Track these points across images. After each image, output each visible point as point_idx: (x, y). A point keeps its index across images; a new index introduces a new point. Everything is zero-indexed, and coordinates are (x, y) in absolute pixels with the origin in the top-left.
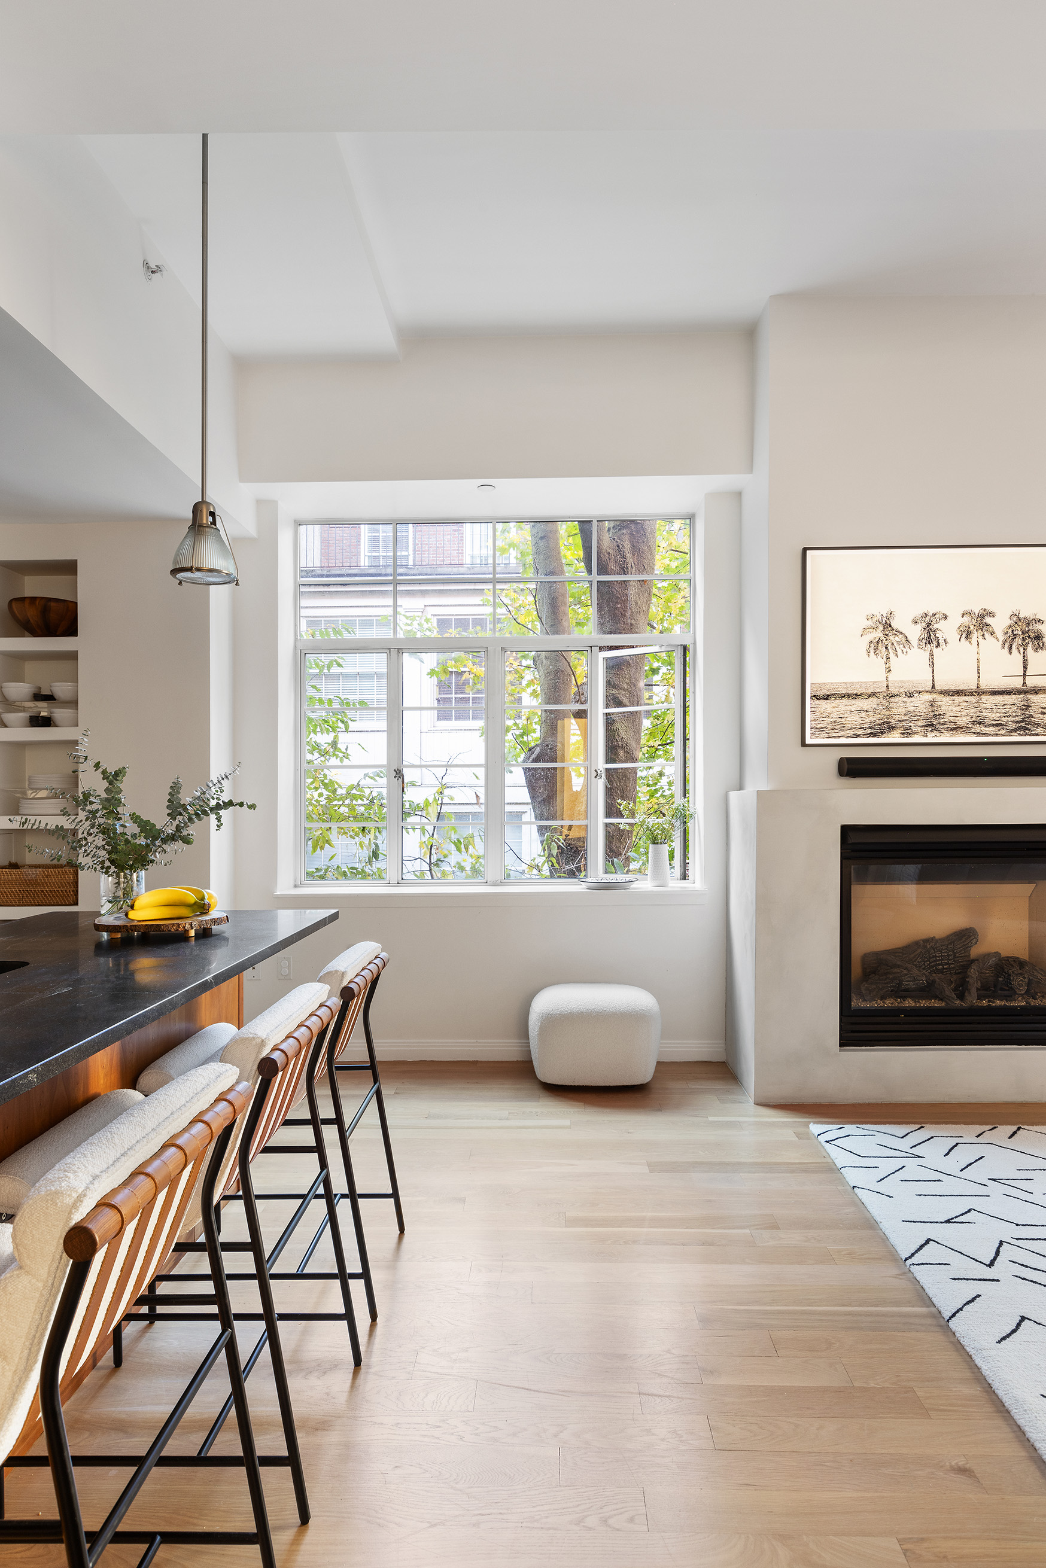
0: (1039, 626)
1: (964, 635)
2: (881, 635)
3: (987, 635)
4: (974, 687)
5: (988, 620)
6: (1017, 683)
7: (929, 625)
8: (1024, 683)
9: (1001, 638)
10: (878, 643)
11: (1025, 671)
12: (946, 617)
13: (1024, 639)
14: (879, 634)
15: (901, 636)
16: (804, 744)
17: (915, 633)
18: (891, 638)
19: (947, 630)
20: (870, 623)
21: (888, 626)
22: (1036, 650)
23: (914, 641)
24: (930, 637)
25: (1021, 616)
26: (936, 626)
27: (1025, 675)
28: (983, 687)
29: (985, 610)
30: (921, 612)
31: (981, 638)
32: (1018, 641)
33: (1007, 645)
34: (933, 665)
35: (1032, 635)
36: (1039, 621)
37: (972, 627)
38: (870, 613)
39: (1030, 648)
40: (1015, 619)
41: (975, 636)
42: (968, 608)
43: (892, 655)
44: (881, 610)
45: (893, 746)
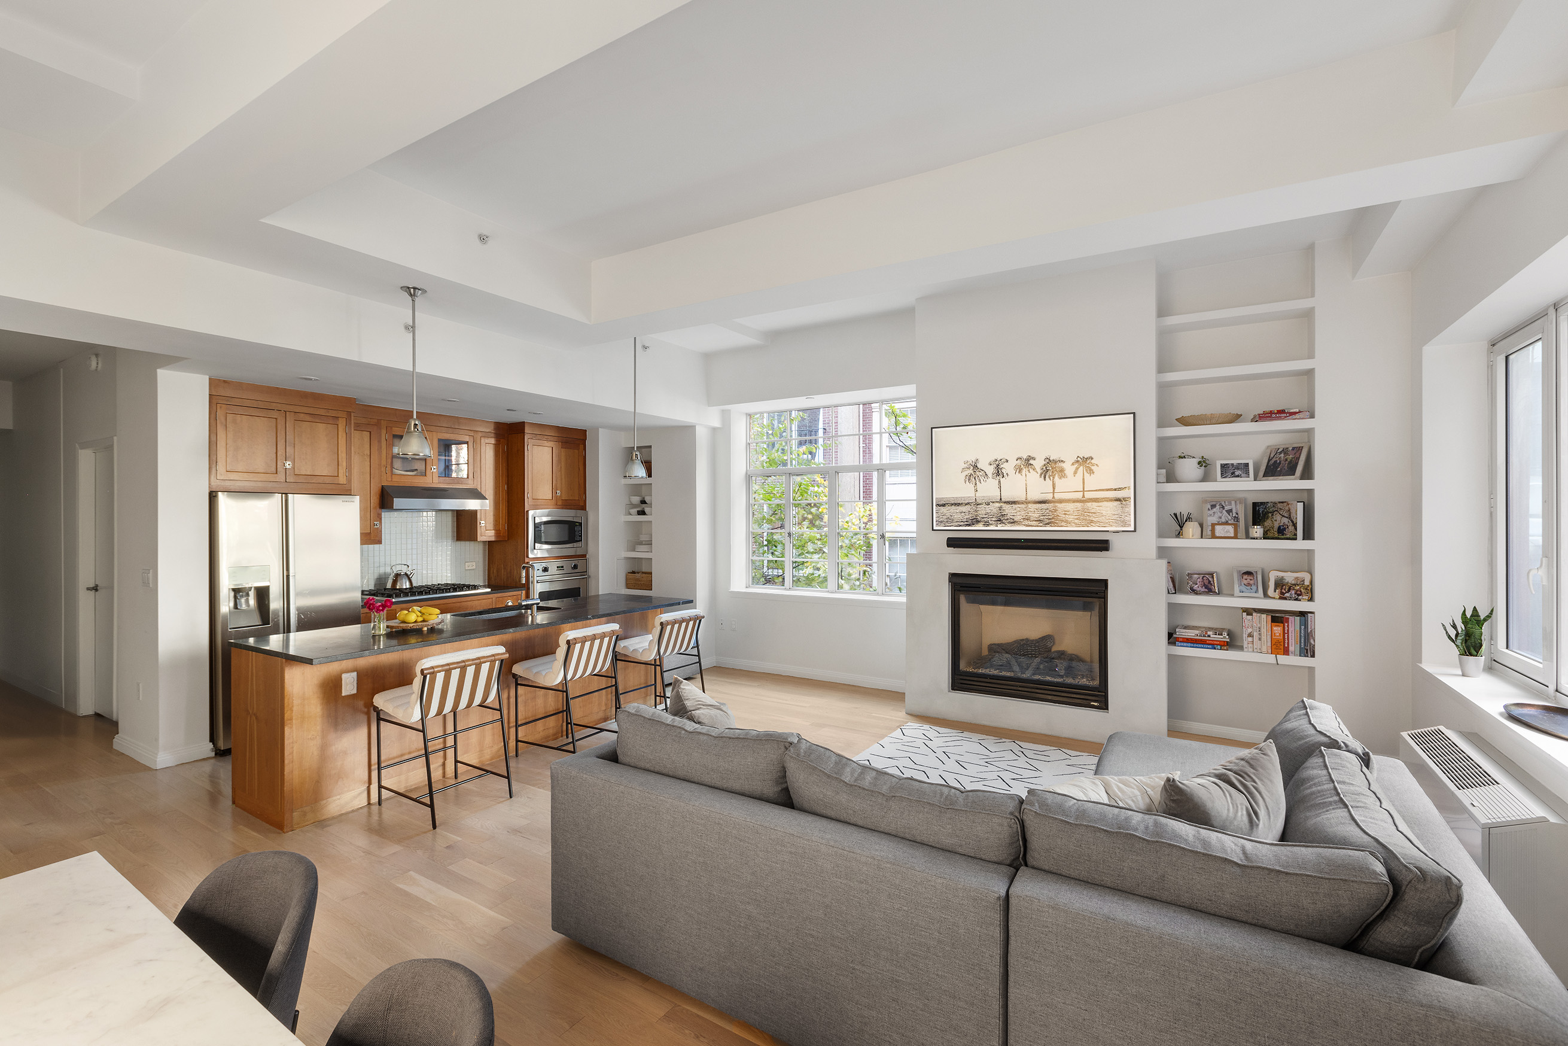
0: (1062, 464)
1: (1018, 471)
2: (972, 472)
3: (1031, 470)
4: (1024, 499)
5: (1031, 462)
6: (1049, 497)
7: (998, 465)
8: (1053, 497)
9: (1039, 471)
10: (970, 476)
11: (1054, 490)
12: (1007, 461)
13: (1053, 472)
14: (971, 471)
15: (983, 472)
16: (933, 530)
17: (990, 470)
18: (977, 473)
19: (1007, 468)
20: (966, 465)
21: (975, 467)
22: (1060, 478)
23: (990, 475)
24: (999, 472)
25: (1051, 459)
26: (1002, 466)
27: (1054, 493)
28: (1029, 499)
29: (1030, 456)
30: (994, 459)
31: (1027, 472)
32: (1050, 473)
33: (1043, 476)
34: (1000, 487)
35: (1058, 470)
36: (1062, 461)
37: (1022, 466)
38: (966, 460)
39: (1056, 477)
40: (1047, 461)
41: (1024, 471)
42: (1020, 456)
43: (978, 483)
44: (972, 458)
45: (979, 530)
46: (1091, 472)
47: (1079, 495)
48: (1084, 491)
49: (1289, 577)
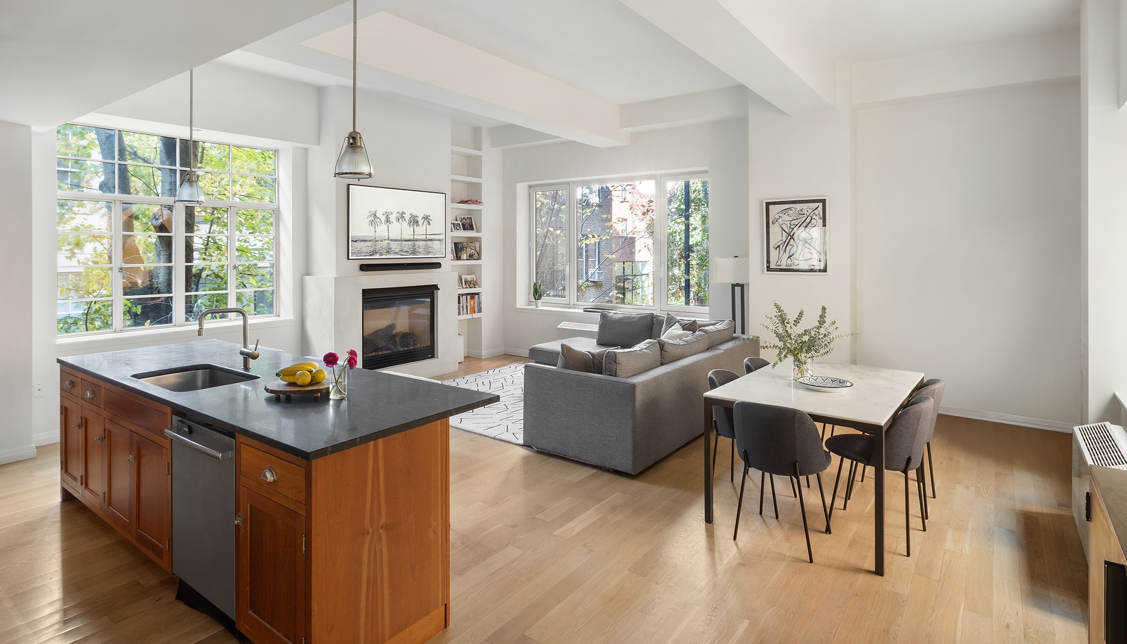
0: (417, 218)
1: (397, 220)
2: (373, 219)
3: (404, 220)
4: (400, 238)
5: (404, 215)
6: (412, 237)
7: (387, 216)
8: (414, 237)
9: (407, 222)
10: (372, 221)
11: (414, 233)
12: (392, 213)
14: (372, 218)
15: (379, 219)
16: (348, 259)
17: (383, 218)
18: (376, 220)
19: (393, 218)
20: (370, 214)
21: (375, 215)
22: (417, 226)
23: (383, 222)
24: (388, 221)
25: (413, 214)
26: (389, 216)
27: (414, 235)
28: (403, 238)
29: (403, 211)
30: (385, 211)
32: (412, 223)
33: (409, 224)
34: (388, 230)
35: (416, 221)
36: (418, 216)
37: (399, 217)
38: (370, 210)
39: (415, 226)
40: (411, 215)
41: (401, 220)
42: (398, 211)
43: (376, 226)
44: (373, 210)
45: (377, 259)
46: (429, 224)
47: (424, 237)
48: (426, 235)
49: (469, 278)
